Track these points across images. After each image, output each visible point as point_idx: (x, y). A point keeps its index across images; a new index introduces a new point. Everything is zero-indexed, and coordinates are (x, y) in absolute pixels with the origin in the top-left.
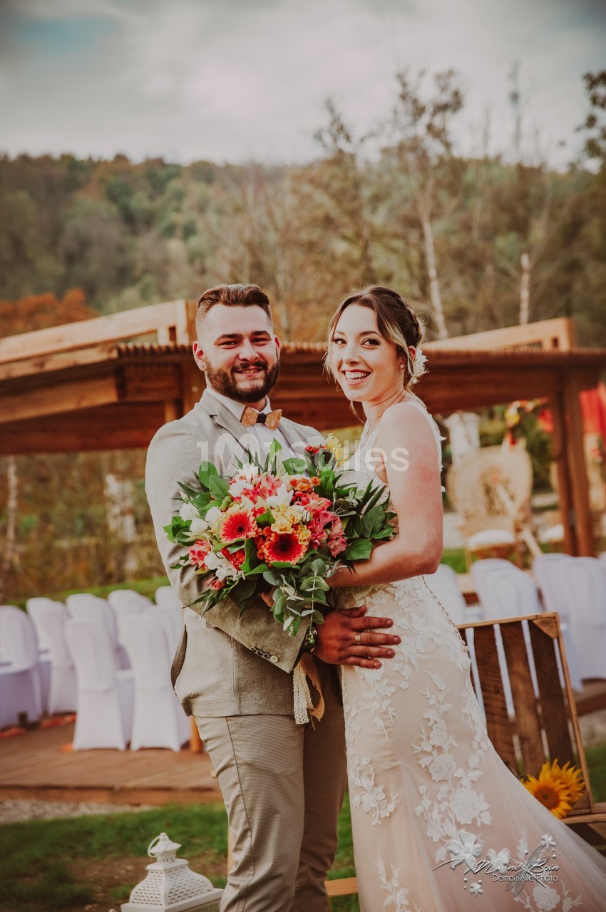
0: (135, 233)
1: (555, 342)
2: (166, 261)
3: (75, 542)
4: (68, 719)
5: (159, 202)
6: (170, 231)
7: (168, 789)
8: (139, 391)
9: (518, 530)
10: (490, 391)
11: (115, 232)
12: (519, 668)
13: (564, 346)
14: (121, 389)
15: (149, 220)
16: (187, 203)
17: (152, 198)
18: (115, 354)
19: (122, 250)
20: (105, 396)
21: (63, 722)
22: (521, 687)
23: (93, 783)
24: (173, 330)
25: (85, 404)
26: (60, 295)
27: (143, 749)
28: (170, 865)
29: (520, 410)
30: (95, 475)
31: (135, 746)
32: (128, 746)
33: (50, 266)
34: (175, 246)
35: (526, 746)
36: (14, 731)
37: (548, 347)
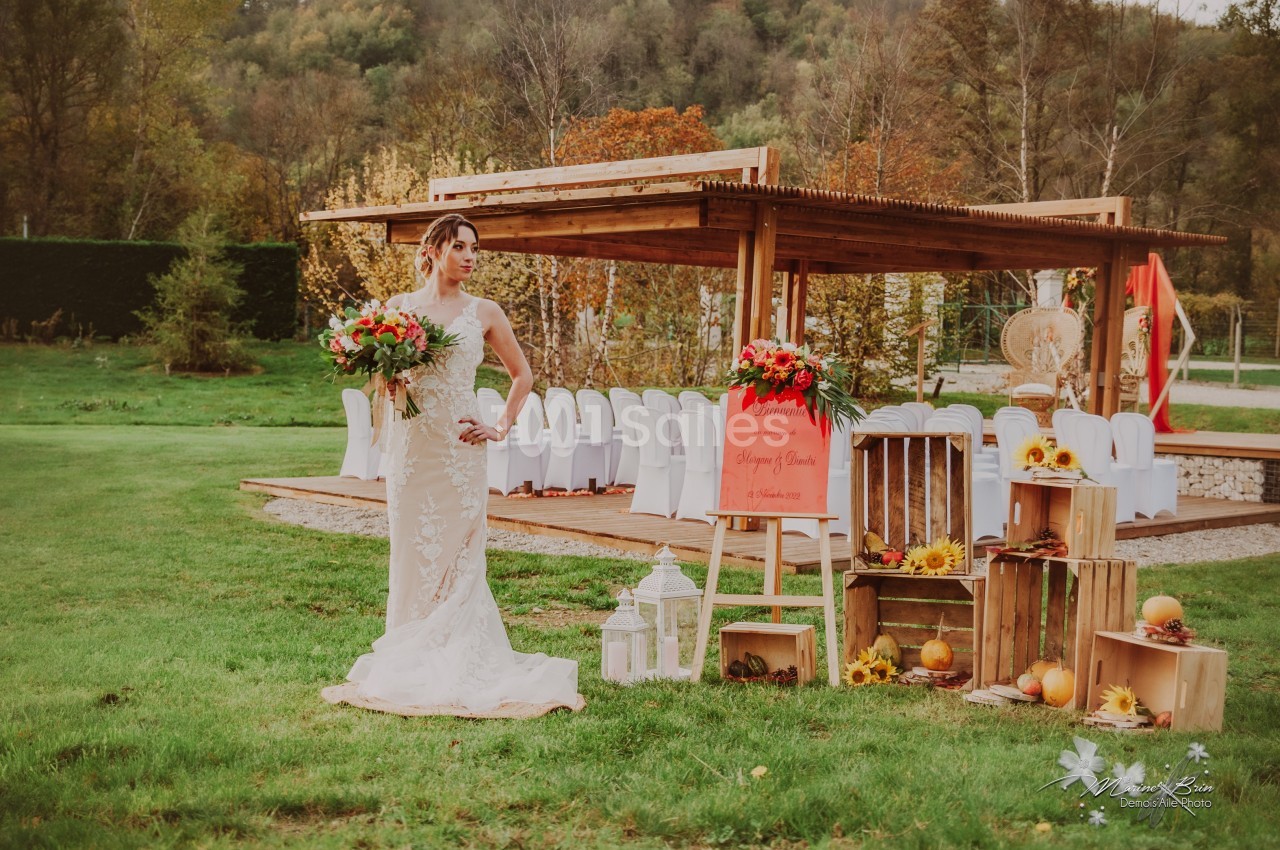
0: (766, 50)
1: (1112, 215)
2: (793, 81)
3: (663, 344)
4: (629, 490)
5: (795, 19)
6: (801, 51)
7: (698, 550)
8: (718, 220)
9: (1060, 385)
10: (1040, 255)
11: (746, 46)
12: (939, 471)
13: (1118, 222)
14: (704, 218)
15: (782, 38)
16: (823, 23)
17: (787, 16)
18: (700, 189)
19: (750, 65)
20: (690, 222)
21: (625, 489)
22: (938, 485)
23: (639, 537)
24: (755, 170)
25: (672, 226)
26: (681, 110)
27: (684, 520)
28: (667, 567)
29: (1079, 274)
30: (689, 284)
31: (678, 517)
32: (673, 516)
33: (679, 74)
34: (804, 66)
35: (935, 527)
36: (583, 492)
37: (1103, 221)
